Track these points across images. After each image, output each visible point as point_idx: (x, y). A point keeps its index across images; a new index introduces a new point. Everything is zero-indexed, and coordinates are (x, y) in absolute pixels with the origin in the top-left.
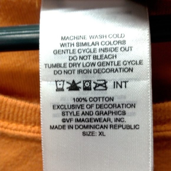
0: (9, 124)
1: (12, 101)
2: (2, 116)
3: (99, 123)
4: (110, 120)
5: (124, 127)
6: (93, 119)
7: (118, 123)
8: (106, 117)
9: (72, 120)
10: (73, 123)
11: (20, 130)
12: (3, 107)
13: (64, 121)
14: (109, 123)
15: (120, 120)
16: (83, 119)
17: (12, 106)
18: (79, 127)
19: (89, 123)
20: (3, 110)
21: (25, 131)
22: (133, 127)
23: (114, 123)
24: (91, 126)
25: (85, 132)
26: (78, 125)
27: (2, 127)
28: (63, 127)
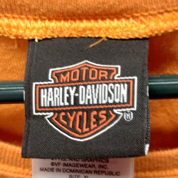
0: (8, 168)
1: (11, 147)
2: (2, 160)
3: (84, 168)
4: (94, 166)
5: (107, 173)
6: (79, 165)
7: (101, 169)
8: (91, 163)
9: (60, 164)
10: (61, 167)
11: (18, 173)
12: (3, 153)
13: (52, 164)
14: (93, 169)
15: (103, 167)
16: (70, 164)
17: (12, 152)
18: (66, 171)
19: (76, 168)
20: (3, 155)
21: (23, 174)
22: (114, 173)
23: (98, 169)
24: (77, 170)
25: (71, 175)
26: (65, 169)
27: (2, 170)
28: (52, 170)
